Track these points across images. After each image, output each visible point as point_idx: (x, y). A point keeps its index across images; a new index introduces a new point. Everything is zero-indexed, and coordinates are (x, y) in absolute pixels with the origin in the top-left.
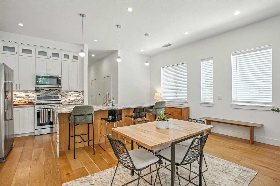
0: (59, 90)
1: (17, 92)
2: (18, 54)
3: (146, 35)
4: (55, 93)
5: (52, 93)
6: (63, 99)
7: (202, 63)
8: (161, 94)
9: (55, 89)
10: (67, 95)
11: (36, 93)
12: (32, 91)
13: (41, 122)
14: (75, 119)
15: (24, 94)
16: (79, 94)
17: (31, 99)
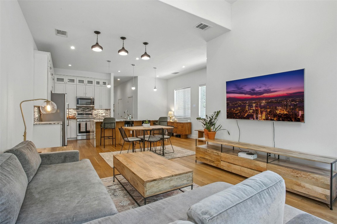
0: (92, 108)
2: (65, 83)
3: (155, 68)
4: (89, 111)
5: (87, 110)
6: (95, 115)
7: (200, 88)
8: (174, 112)
9: (90, 108)
10: (98, 112)
11: (76, 111)
12: (74, 109)
13: (81, 131)
14: (104, 125)
16: (107, 112)
17: (73, 114)
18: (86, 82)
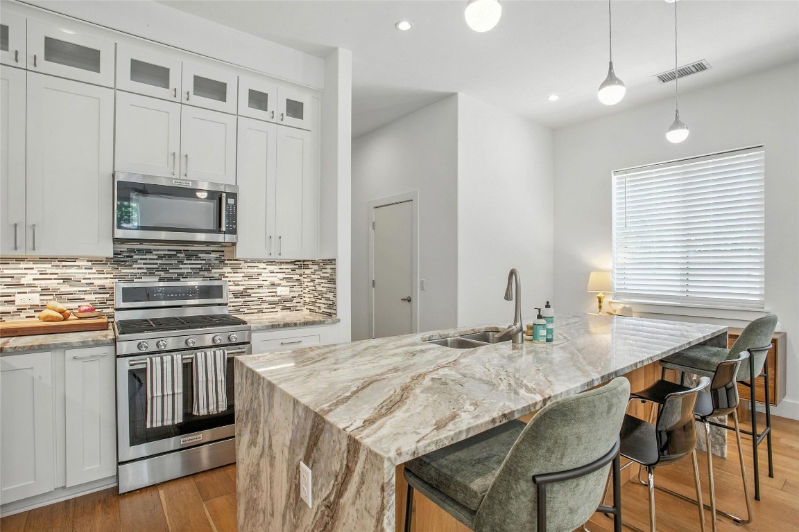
0: (217, 255)
1: (23, 265)
2: (22, 64)
4: (200, 269)
5: (186, 268)
6: (236, 295)
9: (202, 252)
10: (250, 278)
11: (115, 272)
12: (95, 261)
13: (149, 426)
15: (56, 276)
16: (301, 275)
17: (92, 297)
18: (182, 80)
